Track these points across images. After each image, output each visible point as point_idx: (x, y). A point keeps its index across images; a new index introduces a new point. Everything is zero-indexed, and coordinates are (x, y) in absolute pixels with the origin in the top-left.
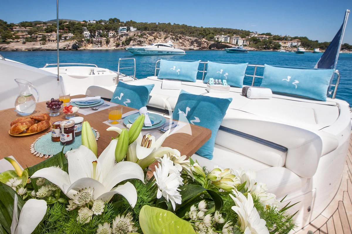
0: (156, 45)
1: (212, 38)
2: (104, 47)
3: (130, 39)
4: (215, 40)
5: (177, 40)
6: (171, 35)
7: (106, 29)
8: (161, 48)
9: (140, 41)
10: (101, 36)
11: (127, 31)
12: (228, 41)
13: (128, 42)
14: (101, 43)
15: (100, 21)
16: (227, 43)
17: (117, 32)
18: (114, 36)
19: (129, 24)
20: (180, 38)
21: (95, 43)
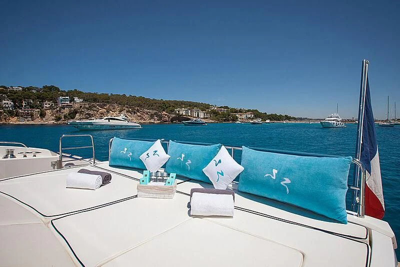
0: (107, 119)
1: (172, 111)
2: (38, 121)
3: (76, 112)
4: (176, 113)
5: (135, 113)
6: (127, 107)
7: (38, 98)
8: (112, 122)
9: (89, 114)
10: (32, 107)
11: (70, 102)
12: (190, 114)
13: (72, 115)
14: (32, 115)
15: (29, 89)
16: (189, 116)
17: (56, 102)
18: (51, 108)
19: (72, 95)
20: (138, 111)
21: (22, 116)
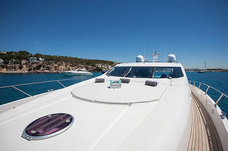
1: (94, 66)
2: (19, 71)
3: (40, 66)
4: (96, 67)
5: (74, 66)
6: (70, 63)
7: (18, 58)
9: (48, 67)
10: (15, 63)
11: (37, 60)
12: (103, 67)
14: (15, 68)
17: (28, 60)
18: (26, 64)
19: (38, 56)
20: (76, 65)
21: (9, 68)
